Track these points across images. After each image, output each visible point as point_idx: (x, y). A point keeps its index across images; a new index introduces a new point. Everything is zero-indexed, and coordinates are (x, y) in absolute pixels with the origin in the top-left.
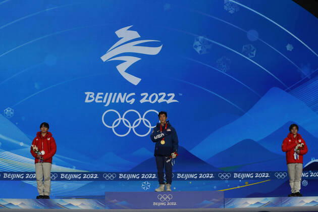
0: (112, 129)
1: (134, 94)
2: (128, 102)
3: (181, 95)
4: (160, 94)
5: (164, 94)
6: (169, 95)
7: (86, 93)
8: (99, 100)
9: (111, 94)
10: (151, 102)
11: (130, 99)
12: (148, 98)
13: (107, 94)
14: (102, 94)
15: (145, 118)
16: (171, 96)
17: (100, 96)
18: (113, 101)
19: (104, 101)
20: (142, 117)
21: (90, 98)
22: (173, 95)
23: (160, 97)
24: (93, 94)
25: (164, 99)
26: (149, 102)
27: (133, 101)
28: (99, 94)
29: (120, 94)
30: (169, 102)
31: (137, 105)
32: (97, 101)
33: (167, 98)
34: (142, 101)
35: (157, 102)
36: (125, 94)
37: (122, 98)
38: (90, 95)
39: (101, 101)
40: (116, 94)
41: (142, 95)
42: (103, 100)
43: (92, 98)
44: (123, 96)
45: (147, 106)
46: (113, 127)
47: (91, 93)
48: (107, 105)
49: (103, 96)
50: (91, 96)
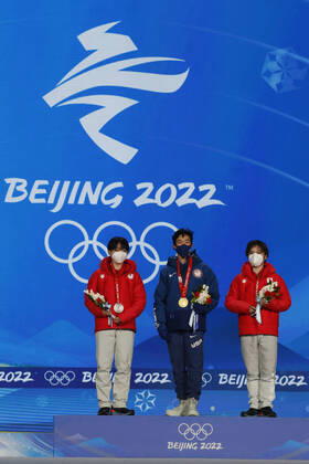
0: (67, 265)
1: (120, 184)
2: (106, 202)
3: (231, 187)
4: (181, 186)
5: (192, 186)
6: (202, 188)
7: (8, 181)
8: (38, 196)
9: (67, 184)
10: (160, 204)
11: (110, 195)
12: (152, 196)
13: (57, 183)
14: (46, 182)
15: (146, 241)
16: (207, 191)
17: (40, 187)
18: (71, 201)
19: (51, 201)
20: (138, 239)
21: (17, 193)
22: (212, 188)
23: (180, 193)
24: (25, 182)
25: (191, 197)
26: (156, 204)
27: (117, 200)
28: (38, 183)
29: (88, 185)
30: (201, 204)
31: (127, 211)
32: (33, 200)
33: (198, 195)
34: (139, 202)
35: (174, 203)
36: (101, 184)
37: (92, 194)
38: (18, 184)
39: (43, 201)
40: (77, 184)
41: (139, 186)
42: (46, 196)
43: (21, 193)
44: (94, 190)
45: (152, 212)
46: (70, 261)
47: (20, 180)
48: (57, 209)
49: (49, 188)
50: (18, 188)
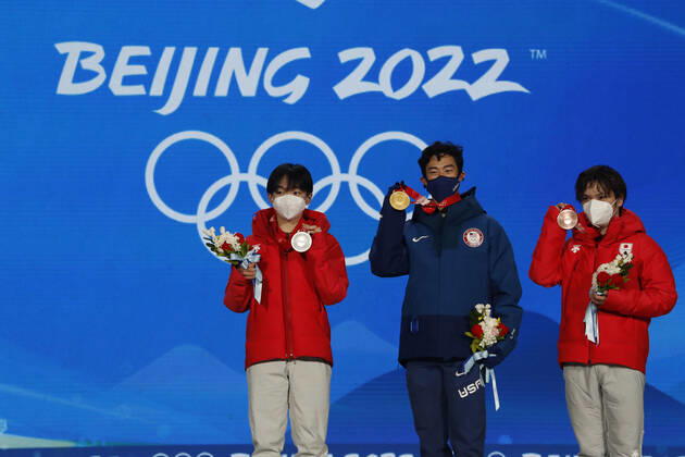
0: (194, 226)
1: (303, 53)
2: (274, 92)
3: (541, 54)
4: (435, 54)
5: (456, 54)
6: (479, 57)
7: (61, 48)
8: (128, 80)
9: (190, 53)
10: (389, 92)
11: (283, 77)
12: (372, 76)
13: (168, 53)
14: (145, 51)
15: (360, 172)
16: (489, 64)
17: (133, 61)
18: (201, 90)
19: (157, 89)
20: (344, 169)
21: (82, 75)
22: (501, 57)
23: (433, 69)
24: (99, 51)
25: (455, 77)
26: (381, 94)
27: (298, 87)
28: (128, 51)
29: (235, 54)
30: (480, 89)
31: (321, 110)
32: (118, 89)
33: (470, 72)
34: (347, 88)
35: (420, 91)
36: (262, 53)
37: (244, 73)
38: (85, 55)
39: (139, 90)
40: (212, 53)
41: (345, 56)
42: (146, 81)
43: (91, 75)
44: (248, 65)
45: (373, 111)
46: (201, 218)
47: (89, 47)
48: (168, 109)
49: (151, 63)
50: (87, 64)
